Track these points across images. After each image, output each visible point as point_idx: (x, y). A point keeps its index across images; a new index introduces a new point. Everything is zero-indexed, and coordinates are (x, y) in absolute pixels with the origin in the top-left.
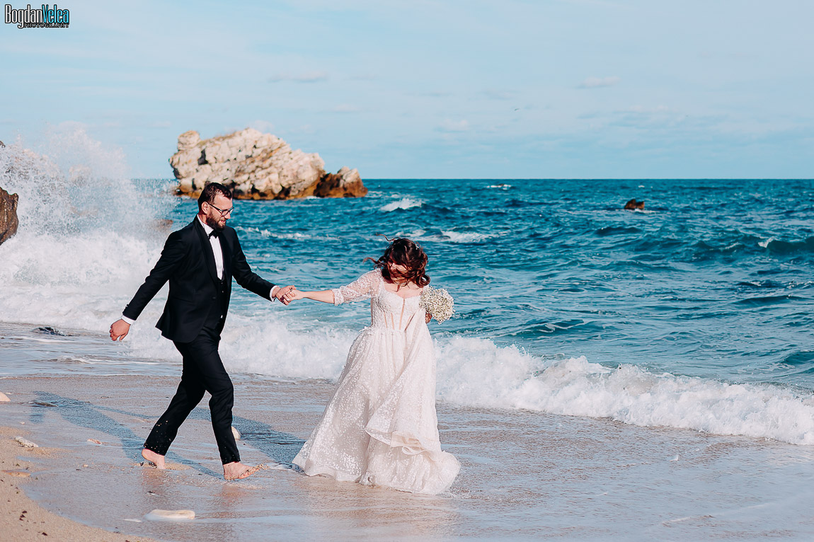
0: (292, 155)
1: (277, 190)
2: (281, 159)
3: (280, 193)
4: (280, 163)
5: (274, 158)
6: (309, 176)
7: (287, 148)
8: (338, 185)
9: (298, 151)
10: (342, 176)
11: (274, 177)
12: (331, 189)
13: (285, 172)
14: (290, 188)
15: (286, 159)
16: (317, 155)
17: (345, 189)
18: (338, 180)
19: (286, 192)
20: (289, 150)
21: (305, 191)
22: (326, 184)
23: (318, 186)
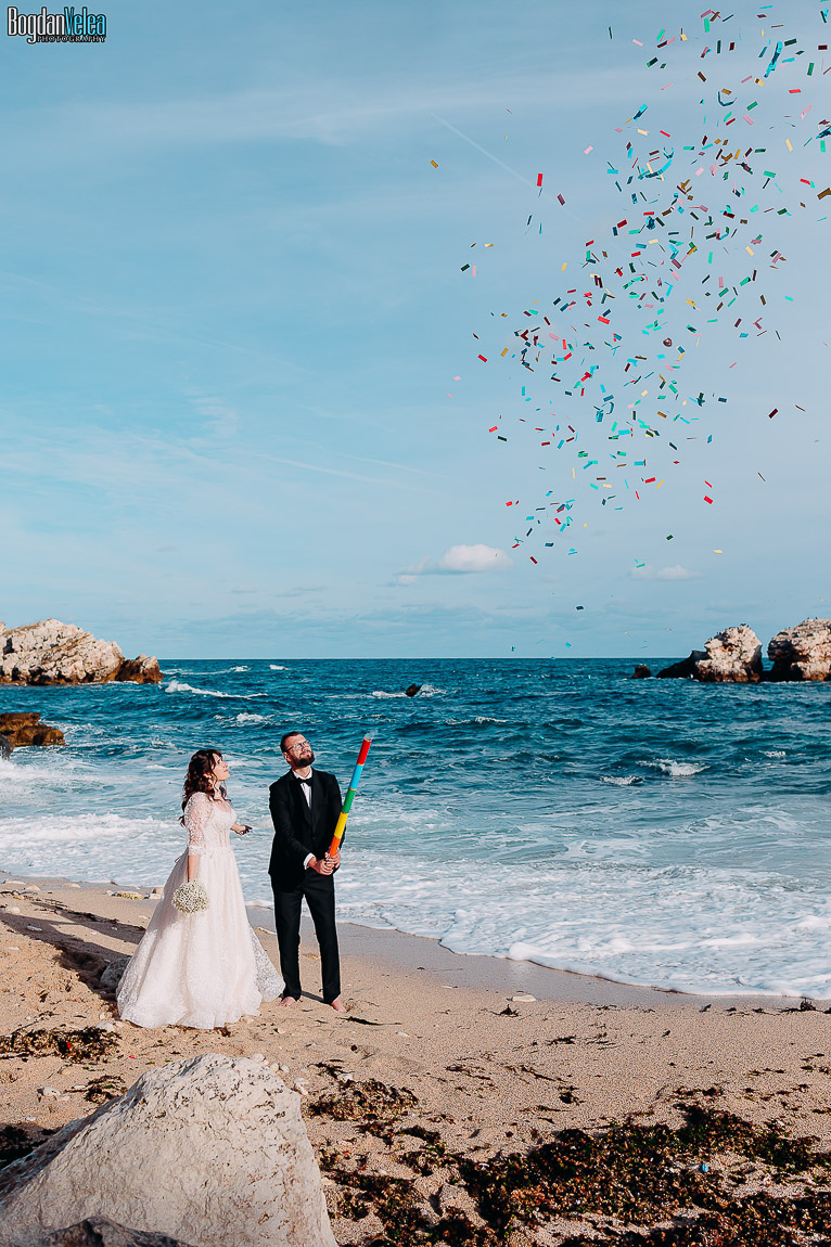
0: (95, 645)
1: (82, 676)
2: (85, 648)
3: (84, 678)
4: (85, 651)
5: (79, 647)
6: (112, 663)
7: (91, 638)
8: (139, 670)
9: (101, 640)
10: (141, 663)
11: (79, 664)
12: (131, 675)
13: (89, 660)
14: (94, 674)
15: (90, 648)
16: (115, 643)
17: (144, 674)
18: (138, 667)
19: (90, 677)
20: (93, 639)
21: (107, 678)
22: (127, 670)
23: (120, 673)
